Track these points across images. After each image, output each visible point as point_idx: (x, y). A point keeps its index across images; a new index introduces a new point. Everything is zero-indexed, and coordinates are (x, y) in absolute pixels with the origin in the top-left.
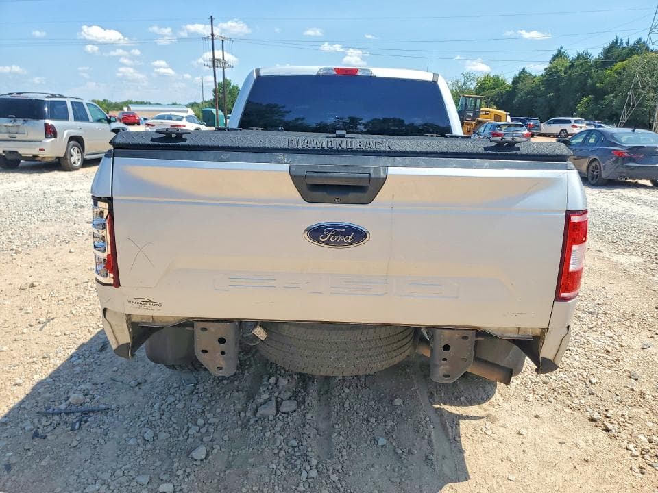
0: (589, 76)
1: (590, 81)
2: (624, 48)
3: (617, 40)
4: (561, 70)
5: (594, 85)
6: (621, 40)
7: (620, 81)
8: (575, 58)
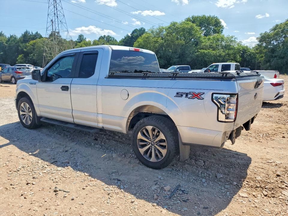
0: (19, 46)
1: (20, 48)
2: (30, 35)
3: (27, 31)
4: (4, 42)
5: (22, 49)
6: (29, 32)
7: (34, 49)
8: (9, 37)
